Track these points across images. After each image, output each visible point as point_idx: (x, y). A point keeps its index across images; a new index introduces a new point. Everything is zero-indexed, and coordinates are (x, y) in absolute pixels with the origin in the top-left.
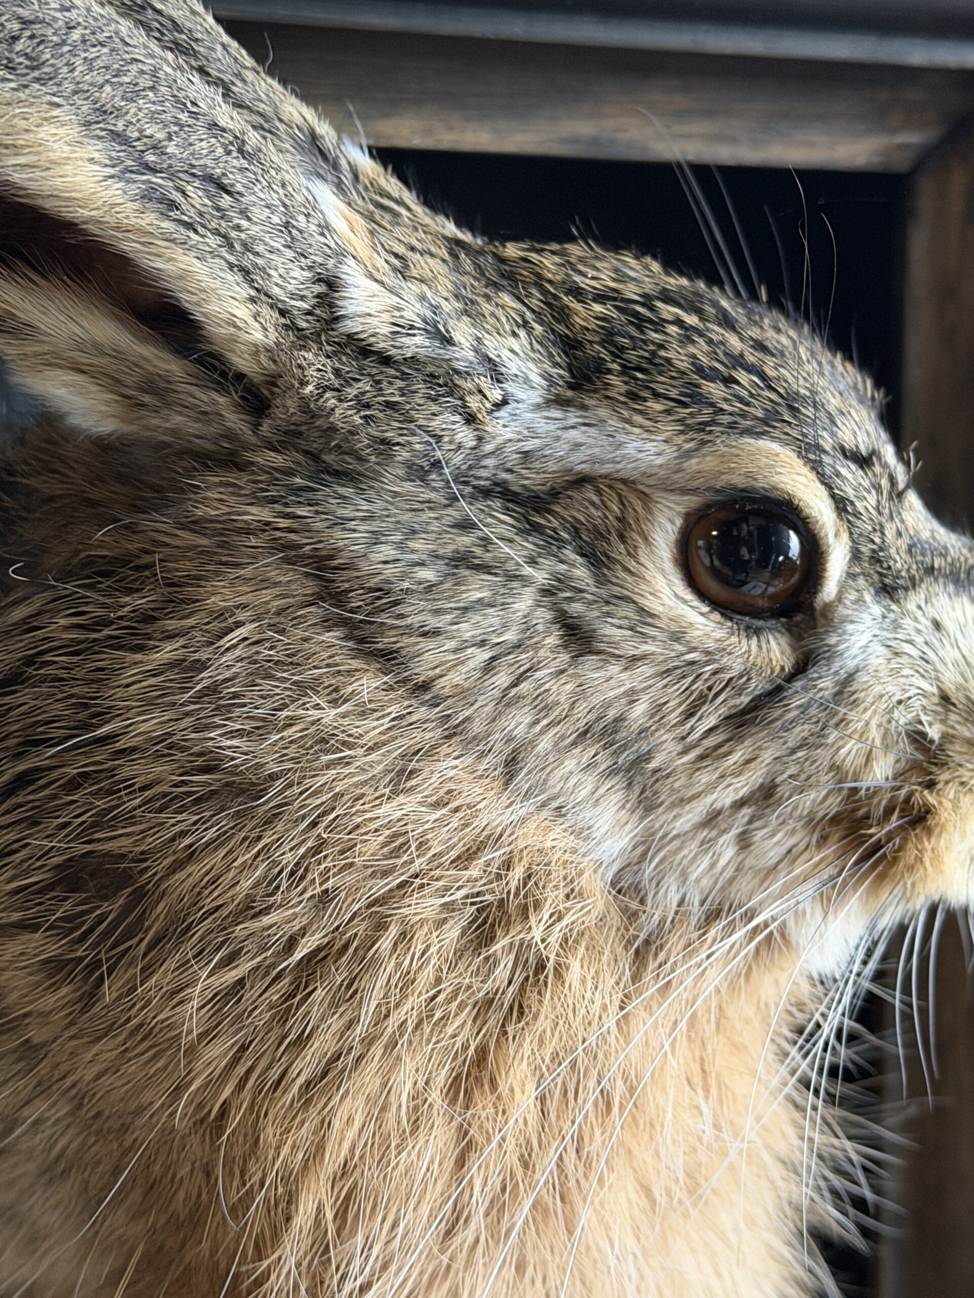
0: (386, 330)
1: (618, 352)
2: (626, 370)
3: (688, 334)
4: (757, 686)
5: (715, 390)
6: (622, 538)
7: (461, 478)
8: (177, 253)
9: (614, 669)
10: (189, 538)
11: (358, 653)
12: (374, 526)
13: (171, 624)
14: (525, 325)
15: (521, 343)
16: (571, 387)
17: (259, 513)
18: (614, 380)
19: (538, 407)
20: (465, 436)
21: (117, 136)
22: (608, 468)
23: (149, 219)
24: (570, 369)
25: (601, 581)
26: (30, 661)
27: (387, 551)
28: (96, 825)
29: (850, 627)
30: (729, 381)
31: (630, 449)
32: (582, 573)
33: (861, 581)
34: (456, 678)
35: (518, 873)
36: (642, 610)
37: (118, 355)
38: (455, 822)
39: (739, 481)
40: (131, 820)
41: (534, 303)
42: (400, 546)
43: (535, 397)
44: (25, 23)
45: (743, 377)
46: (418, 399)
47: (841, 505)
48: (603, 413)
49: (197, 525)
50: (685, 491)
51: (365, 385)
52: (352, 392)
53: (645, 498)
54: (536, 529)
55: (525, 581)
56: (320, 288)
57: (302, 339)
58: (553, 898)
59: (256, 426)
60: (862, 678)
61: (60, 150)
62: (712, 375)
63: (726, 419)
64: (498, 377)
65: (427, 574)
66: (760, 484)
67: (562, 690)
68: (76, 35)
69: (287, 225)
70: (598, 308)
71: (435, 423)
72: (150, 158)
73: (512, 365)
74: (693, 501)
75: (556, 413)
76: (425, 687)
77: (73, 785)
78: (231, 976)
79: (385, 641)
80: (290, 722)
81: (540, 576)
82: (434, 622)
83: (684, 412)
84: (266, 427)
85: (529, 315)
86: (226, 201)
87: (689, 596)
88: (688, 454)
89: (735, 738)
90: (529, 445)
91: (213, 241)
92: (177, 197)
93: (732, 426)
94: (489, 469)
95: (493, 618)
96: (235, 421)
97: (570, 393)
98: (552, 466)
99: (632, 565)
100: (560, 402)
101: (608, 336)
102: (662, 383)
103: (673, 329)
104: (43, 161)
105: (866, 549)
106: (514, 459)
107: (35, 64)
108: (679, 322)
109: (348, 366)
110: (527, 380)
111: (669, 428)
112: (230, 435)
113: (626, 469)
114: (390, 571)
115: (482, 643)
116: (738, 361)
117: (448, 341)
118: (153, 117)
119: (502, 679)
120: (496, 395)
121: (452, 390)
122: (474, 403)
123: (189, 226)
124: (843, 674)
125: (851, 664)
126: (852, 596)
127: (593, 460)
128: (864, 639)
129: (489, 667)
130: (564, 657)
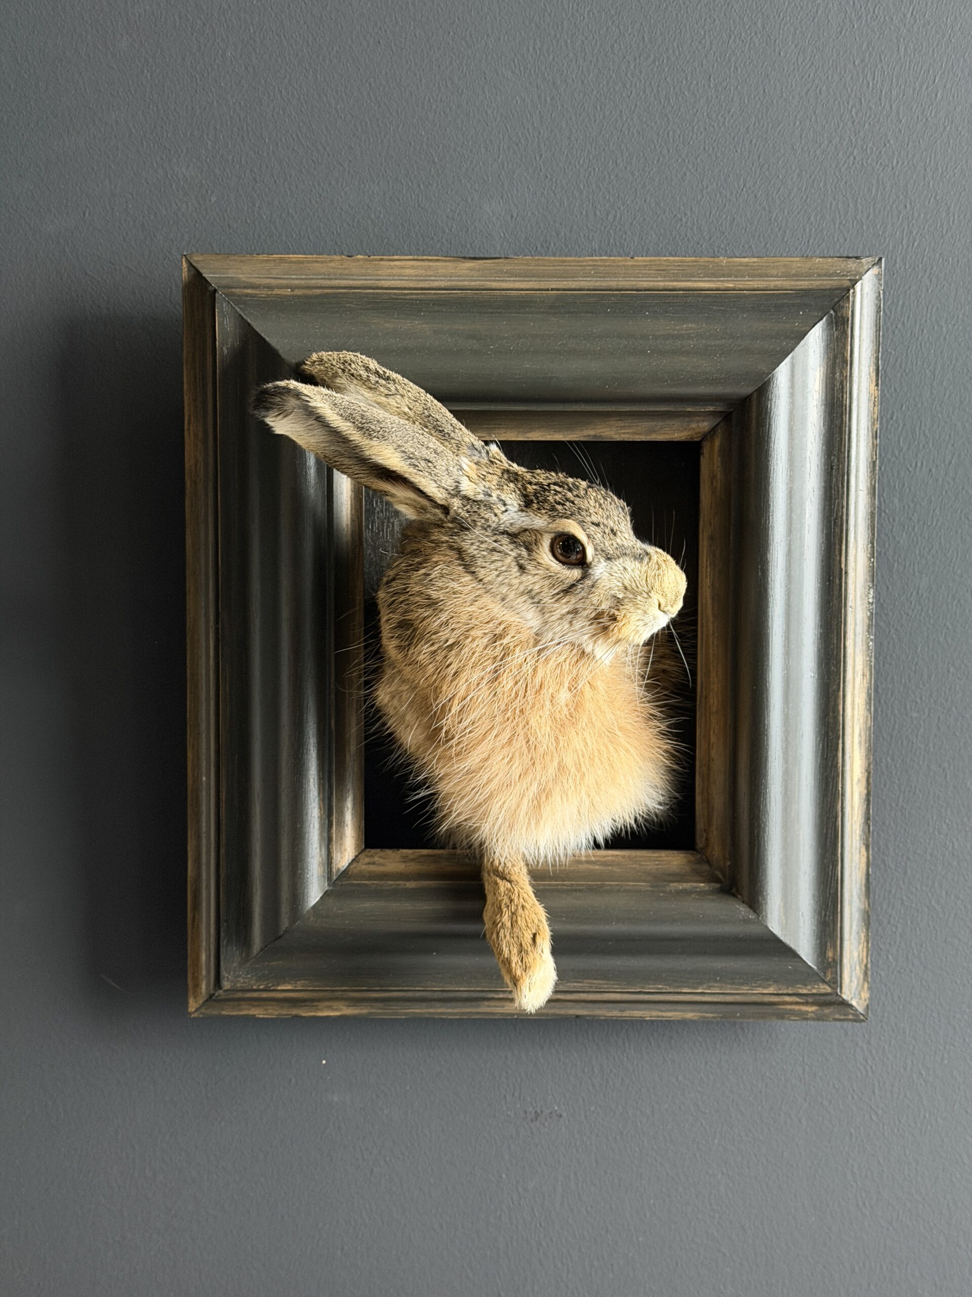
0: (472, 494)
1: (537, 498)
2: (538, 503)
3: (557, 492)
4: (569, 582)
5: (559, 507)
6: (536, 544)
7: (495, 529)
8: (417, 477)
9: (530, 577)
10: (430, 544)
11: (466, 572)
12: (472, 541)
13: (425, 565)
14: (515, 491)
15: (513, 496)
16: (526, 506)
17: (445, 538)
18: (535, 505)
19: (516, 512)
20: (494, 518)
21: (404, 452)
22: (531, 527)
23: (411, 470)
24: (525, 502)
25: (529, 555)
26: (397, 575)
27: (475, 547)
28: (405, 612)
29: (595, 568)
30: (563, 505)
31: (535, 522)
32: (524, 553)
33: (599, 556)
34: (489, 578)
35: (502, 627)
36: (538, 563)
37: (415, 501)
38: (486, 613)
39: (561, 530)
40: (412, 611)
41: (519, 486)
42: (478, 546)
43: (516, 509)
44: (381, 428)
45: (568, 504)
46: (482, 510)
47: (589, 536)
48: (531, 513)
49: (432, 542)
50: (552, 533)
51: (468, 507)
52: (465, 509)
53: (541, 534)
54: (515, 542)
55: (510, 555)
56: (456, 484)
57: (453, 496)
58: (512, 633)
59: (446, 517)
60: (599, 581)
61: (389, 456)
62: (559, 503)
63: (560, 514)
64: (505, 505)
65: (485, 553)
66: (566, 530)
67: (515, 582)
68: (393, 430)
69: (447, 470)
70: (534, 487)
71: (486, 516)
72: (411, 456)
73: (508, 502)
74: (553, 535)
75: (520, 513)
76: (481, 580)
77: (401, 603)
78: (433, 648)
79: (473, 569)
80: (447, 587)
81: (513, 554)
82: (484, 564)
83: (550, 513)
84: (448, 517)
85: (516, 489)
86: (430, 464)
87: (553, 559)
88: (550, 523)
89: (564, 596)
90: (512, 521)
91: (427, 474)
92: (418, 464)
93: (562, 517)
94: (502, 528)
95: (499, 564)
96: (442, 516)
97: (525, 508)
98: (518, 526)
99: (538, 551)
100: (522, 511)
101: (535, 494)
102: (547, 506)
103: (552, 492)
104: (386, 457)
105: (599, 548)
106: (508, 525)
107: (383, 436)
108: (555, 490)
109: (465, 503)
110: (513, 505)
111: (546, 517)
112: (441, 520)
113: (535, 527)
114: (475, 552)
115: (496, 570)
116: (567, 500)
117: (490, 496)
118: (411, 447)
119: (500, 579)
120: (503, 509)
121: (491, 508)
122: (496, 511)
123: (421, 471)
124: (595, 580)
125: (597, 578)
126: (596, 560)
127: (527, 525)
128: (601, 571)
129: (498, 576)
130: (518, 574)
